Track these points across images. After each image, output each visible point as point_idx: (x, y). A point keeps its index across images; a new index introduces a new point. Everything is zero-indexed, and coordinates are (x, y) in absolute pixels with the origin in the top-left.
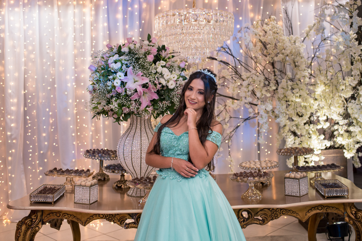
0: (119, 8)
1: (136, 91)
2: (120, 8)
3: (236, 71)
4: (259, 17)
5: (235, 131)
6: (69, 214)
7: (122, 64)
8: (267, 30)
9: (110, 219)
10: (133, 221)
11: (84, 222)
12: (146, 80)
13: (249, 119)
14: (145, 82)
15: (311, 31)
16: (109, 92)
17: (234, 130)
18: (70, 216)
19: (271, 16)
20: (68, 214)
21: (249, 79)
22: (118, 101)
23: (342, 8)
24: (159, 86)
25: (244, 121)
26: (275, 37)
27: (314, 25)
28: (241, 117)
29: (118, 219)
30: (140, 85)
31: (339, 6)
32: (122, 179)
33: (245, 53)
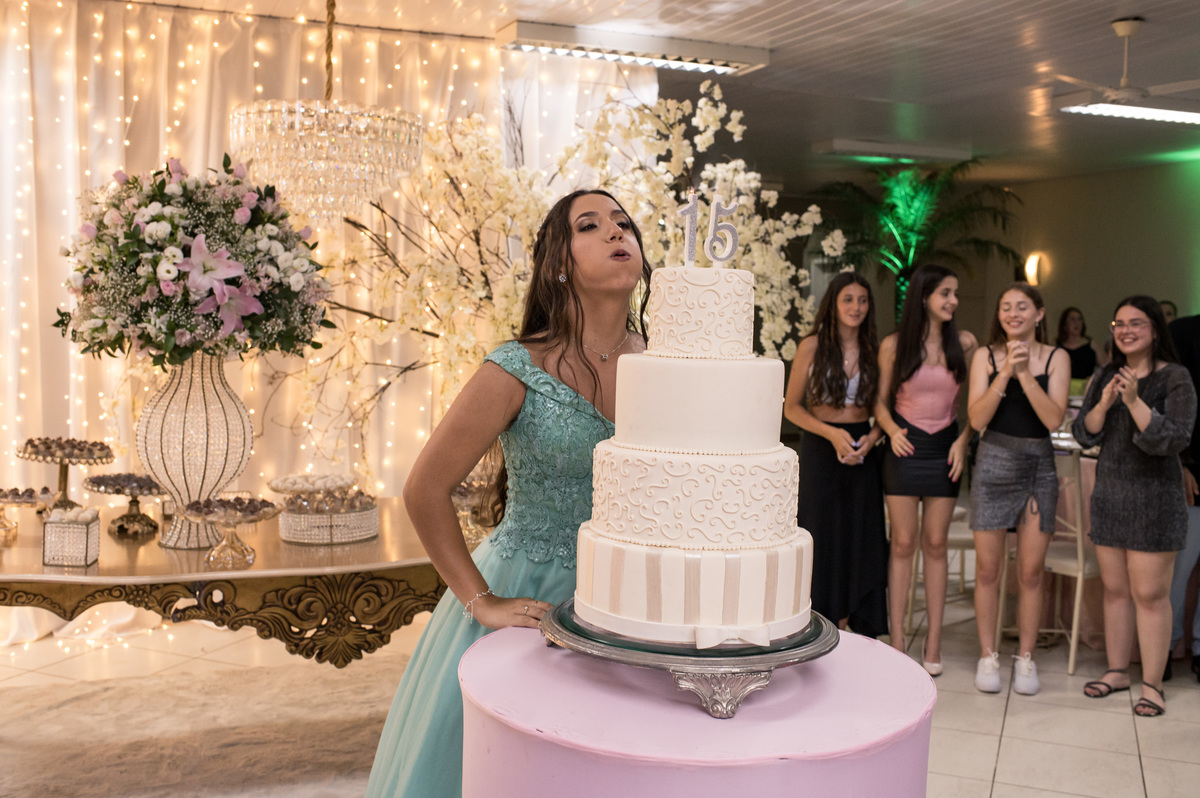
0: (67, 53)
1: (211, 292)
2: (70, 53)
3: (384, 247)
4: (442, 110)
5: (377, 397)
6: (29, 594)
7: (175, 227)
8: (465, 149)
9: (138, 599)
10: (193, 602)
11: (69, 610)
12: (236, 270)
13: (414, 369)
14: (232, 274)
15: (569, 161)
16: (139, 291)
17: (376, 394)
18: (32, 597)
19: (472, 113)
20: (26, 593)
21: (422, 269)
22: (165, 317)
23: (647, 115)
24: (265, 283)
25: (402, 373)
26: (485, 168)
27: (578, 146)
28: (389, 362)
29: (159, 598)
30: (219, 280)
31: (642, 108)
32: (134, 511)
33: (410, 201)
